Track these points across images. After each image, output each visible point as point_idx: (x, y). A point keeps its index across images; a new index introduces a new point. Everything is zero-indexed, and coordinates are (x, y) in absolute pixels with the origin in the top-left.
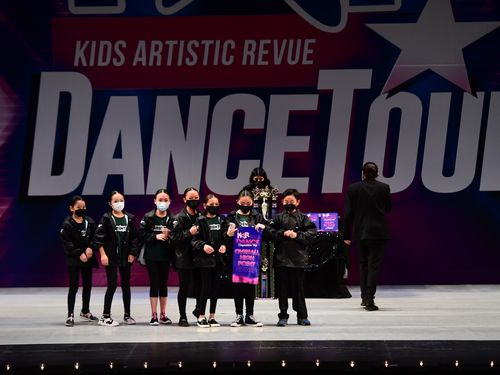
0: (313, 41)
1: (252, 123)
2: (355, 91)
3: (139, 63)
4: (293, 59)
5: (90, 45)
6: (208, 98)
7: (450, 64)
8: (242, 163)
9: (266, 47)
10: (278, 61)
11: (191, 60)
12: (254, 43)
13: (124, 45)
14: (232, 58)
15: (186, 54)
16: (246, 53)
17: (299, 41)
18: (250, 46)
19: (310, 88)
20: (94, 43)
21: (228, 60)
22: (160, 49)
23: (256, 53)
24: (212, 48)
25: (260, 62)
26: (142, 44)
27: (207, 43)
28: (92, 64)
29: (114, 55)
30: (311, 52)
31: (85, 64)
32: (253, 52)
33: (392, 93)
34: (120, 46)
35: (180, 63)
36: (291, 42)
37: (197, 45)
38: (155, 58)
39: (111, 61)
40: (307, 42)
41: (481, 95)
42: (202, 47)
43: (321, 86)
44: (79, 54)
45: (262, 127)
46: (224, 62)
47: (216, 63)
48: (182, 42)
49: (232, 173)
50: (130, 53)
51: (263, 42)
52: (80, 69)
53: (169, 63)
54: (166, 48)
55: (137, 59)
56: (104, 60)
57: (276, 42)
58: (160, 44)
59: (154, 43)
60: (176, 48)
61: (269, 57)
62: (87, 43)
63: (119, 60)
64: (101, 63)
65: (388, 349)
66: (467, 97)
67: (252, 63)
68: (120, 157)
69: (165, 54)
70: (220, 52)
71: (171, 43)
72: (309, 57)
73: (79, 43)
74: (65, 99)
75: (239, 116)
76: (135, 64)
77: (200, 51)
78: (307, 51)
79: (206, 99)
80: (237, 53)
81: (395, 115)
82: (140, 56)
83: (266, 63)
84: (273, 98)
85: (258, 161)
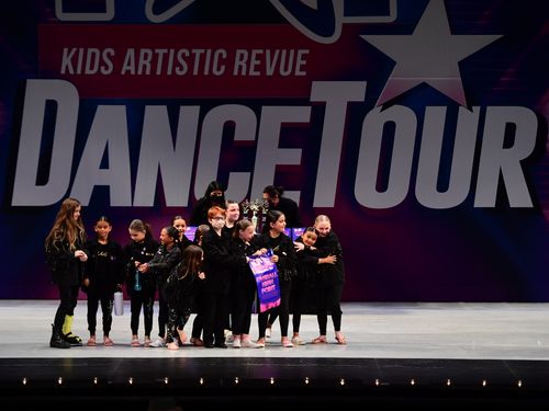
0: (307, 52)
1: (243, 134)
2: (349, 103)
3: (128, 72)
4: (286, 69)
5: (77, 54)
6: (198, 108)
7: (446, 78)
8: (233, 175)
9: (259, 57)
10: (270, 72)
11: (181, 69)
12: (246, 53)
13: (113, 52)
14: (223, 68)
15: (176, 64)
16: (237, 63)
17: (292, 52)
18: (242, 56)
19: (305, 101)
20: (82, 50)
21: (219, 69)
22: (150, 58)
23: (248, 63)
24: (203, 57)
25: (252, 73)
26: (131, 52)
27: (198, 52)
28: (79, 72)
29: (102, 63)
30: (304, 62)
31: (72, 72)
32: (245, 63)
33: (386, 106)
34: (109, 55)
35: (169, 72)
36: (284, 52)
37: (187, 54)
38: (145, 66)
39: (99, 68)
40: (301, 52)
41: (477, 109)
42: (193, 56)
43: (314, 98)
44: (66, 61)
45: (253, 139)
46: (215, 72)
47: (206, 73)
48: (172, 51)
50: (118, 60)
51: (255, 52)
52: (67, 77)
53: (158, 73)
54: (155, 56)
55: (125, 67)
56: (92, 68)
57: (268, 52)
58: (150, 52)
59: (143, 51)
60: (166, 57)
61: (261, 68)
62: (75, 49)
63: (107, 68)
64: (88, 71)
65: (379, 367)
66: (463, 111)
67: (244, 73)
68: (107, 168)
69: (154, 63)
70: (211, 62)
71: (161, 52)
72: (302, 68)
73: (66, 50)
74: (51, 108)
75: (229, 128)
76: (123, 73)
77: (190, 60)
78: (300, 62)
79: (196, 109)
80: (229, 63)
81: (389, 129)
82: (129, 64)
83: (258, 73)
84: (265, 109)
85: (249, 174)
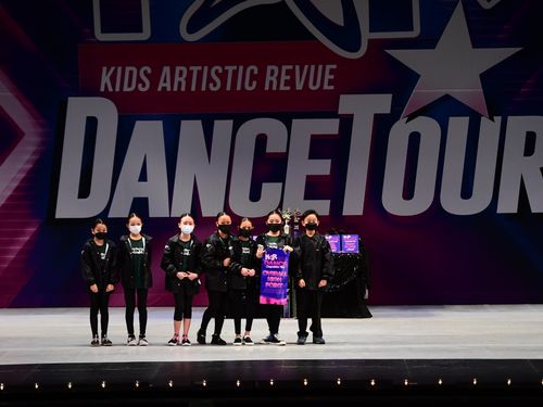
0: (334, 67)
1: (274, 146)
2: (376, 115)
3: (164, 88)
4: (314, 84)
5: (115, 71)
6: (231, 122)
7: (468, 90)
8: (265, 186)
9: (288, 72)
10: (299, 86)
11: (215, 85)
12: (276, 68)
13: (149, 71)
14: (255, 83)
15: (210, 80)
16: (268, 78)
17: (320, 67)
18: (272, 71)
19: (333, 114)
20: (120, 69)
21: (250, 85)
22: (185, 75)
23: (279, 78)
24: (235, 73)
25: (282, 88)
26: (166, 70)
27: (230, 69)
28: (117, 89)
29: (139, 80)
30: (332, 77)
31: (110, 89)
32: (276, 78)
33: (411, 117)
34: (145, 72)
35: (203, 88)
36: (313, 67)
37: (220, 71)
38: (180, 83)
39: (137, 86)
40: (328, 67)
41: (498, 119)
42: (226, 72)
43: (341, 111)
44: (105, 79)
45: (284, 151)
46: (248, 88)
47: (239, 88)
48: (206, 68)
49: (255, 195)
50: (154, 78)
51: (284, 68)
52: (106, 95)
53: (193, 89)
54: (190, 74)
55: (161, 85)
56: (130, 85)
57: (297, 67)
58: (184, 69)
59: (178, 69)
60: (200, 74)
61: (291, 83)
62: (113, 69)
63: (144, 86)
64: (126, 89)
65: (408, 368)
66: (484, 121)
67: (274, 88)
68: (146, 180)
69: (189, 79)
70: (243, 78)
71: (195, 69)
72: (331, 82)
73: (105, 69)
74: (92, 123)
75: (261, 140)
76: (159, 89)
77: (223, 77)
78: (328, 77)
79: (229, 123)
80: (260, 78)
81: (415, 139)
82: (165, 81)
83: (288, 88)
84: (295, 122)
85: (281, 184)
